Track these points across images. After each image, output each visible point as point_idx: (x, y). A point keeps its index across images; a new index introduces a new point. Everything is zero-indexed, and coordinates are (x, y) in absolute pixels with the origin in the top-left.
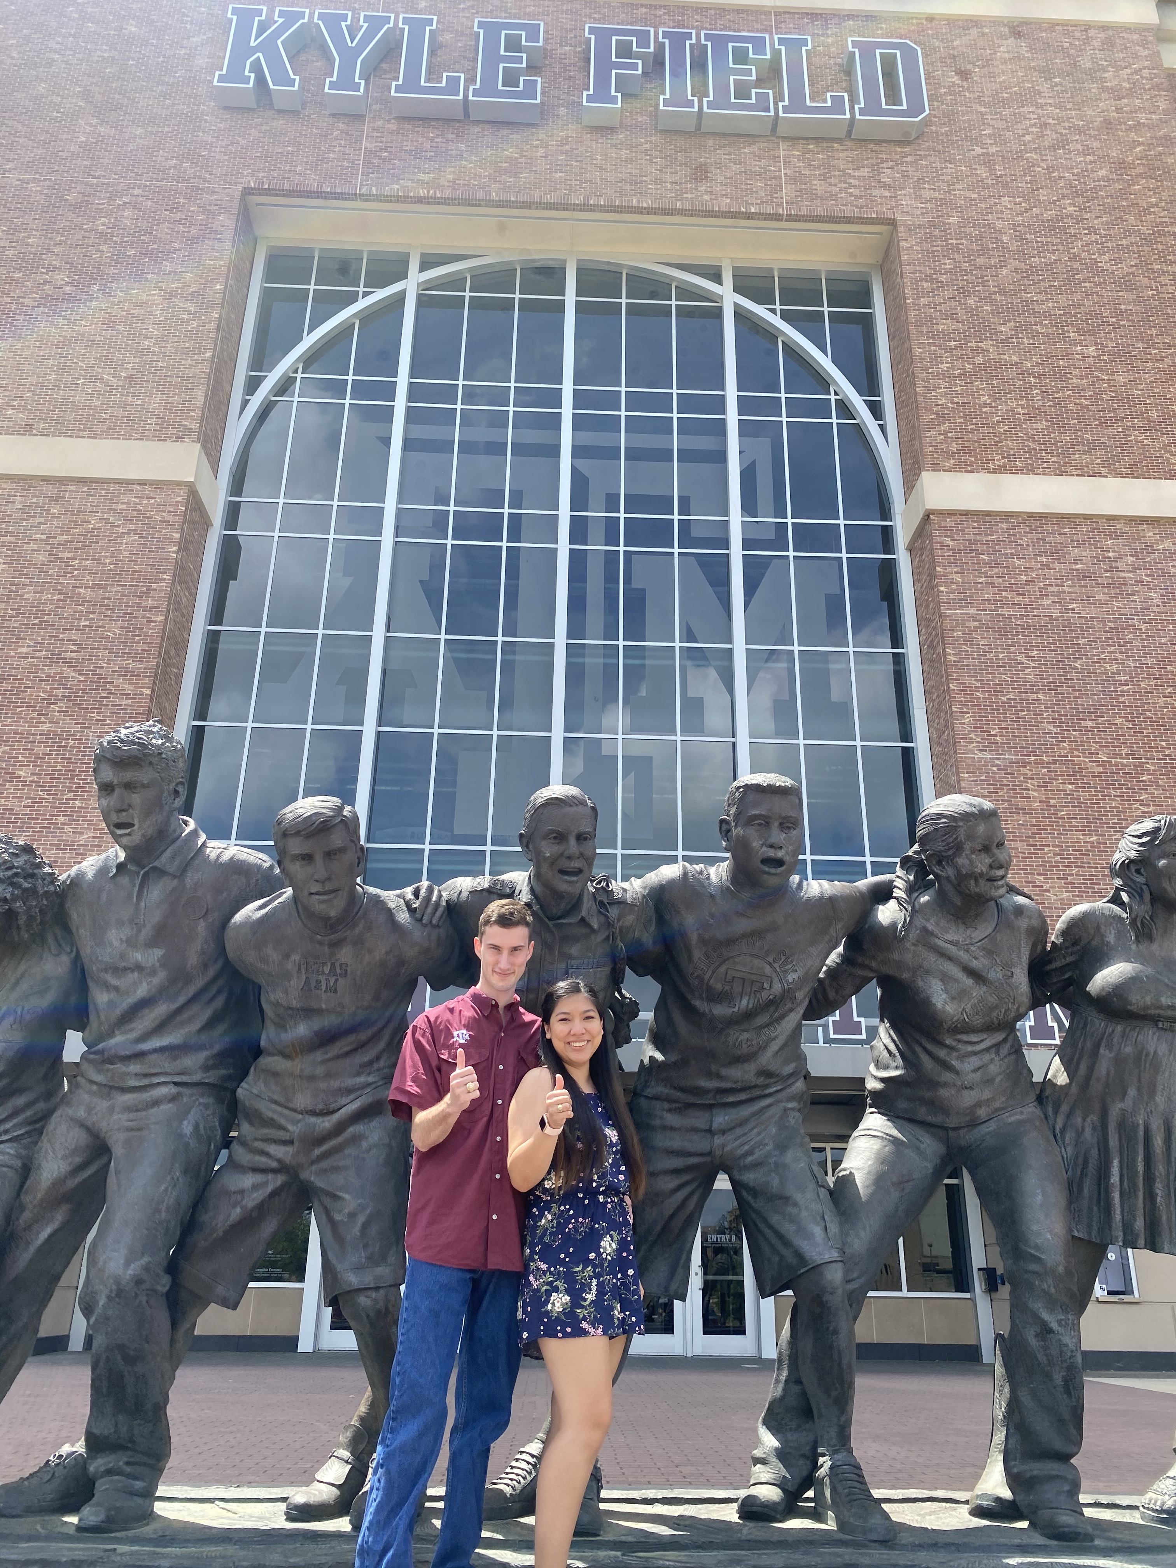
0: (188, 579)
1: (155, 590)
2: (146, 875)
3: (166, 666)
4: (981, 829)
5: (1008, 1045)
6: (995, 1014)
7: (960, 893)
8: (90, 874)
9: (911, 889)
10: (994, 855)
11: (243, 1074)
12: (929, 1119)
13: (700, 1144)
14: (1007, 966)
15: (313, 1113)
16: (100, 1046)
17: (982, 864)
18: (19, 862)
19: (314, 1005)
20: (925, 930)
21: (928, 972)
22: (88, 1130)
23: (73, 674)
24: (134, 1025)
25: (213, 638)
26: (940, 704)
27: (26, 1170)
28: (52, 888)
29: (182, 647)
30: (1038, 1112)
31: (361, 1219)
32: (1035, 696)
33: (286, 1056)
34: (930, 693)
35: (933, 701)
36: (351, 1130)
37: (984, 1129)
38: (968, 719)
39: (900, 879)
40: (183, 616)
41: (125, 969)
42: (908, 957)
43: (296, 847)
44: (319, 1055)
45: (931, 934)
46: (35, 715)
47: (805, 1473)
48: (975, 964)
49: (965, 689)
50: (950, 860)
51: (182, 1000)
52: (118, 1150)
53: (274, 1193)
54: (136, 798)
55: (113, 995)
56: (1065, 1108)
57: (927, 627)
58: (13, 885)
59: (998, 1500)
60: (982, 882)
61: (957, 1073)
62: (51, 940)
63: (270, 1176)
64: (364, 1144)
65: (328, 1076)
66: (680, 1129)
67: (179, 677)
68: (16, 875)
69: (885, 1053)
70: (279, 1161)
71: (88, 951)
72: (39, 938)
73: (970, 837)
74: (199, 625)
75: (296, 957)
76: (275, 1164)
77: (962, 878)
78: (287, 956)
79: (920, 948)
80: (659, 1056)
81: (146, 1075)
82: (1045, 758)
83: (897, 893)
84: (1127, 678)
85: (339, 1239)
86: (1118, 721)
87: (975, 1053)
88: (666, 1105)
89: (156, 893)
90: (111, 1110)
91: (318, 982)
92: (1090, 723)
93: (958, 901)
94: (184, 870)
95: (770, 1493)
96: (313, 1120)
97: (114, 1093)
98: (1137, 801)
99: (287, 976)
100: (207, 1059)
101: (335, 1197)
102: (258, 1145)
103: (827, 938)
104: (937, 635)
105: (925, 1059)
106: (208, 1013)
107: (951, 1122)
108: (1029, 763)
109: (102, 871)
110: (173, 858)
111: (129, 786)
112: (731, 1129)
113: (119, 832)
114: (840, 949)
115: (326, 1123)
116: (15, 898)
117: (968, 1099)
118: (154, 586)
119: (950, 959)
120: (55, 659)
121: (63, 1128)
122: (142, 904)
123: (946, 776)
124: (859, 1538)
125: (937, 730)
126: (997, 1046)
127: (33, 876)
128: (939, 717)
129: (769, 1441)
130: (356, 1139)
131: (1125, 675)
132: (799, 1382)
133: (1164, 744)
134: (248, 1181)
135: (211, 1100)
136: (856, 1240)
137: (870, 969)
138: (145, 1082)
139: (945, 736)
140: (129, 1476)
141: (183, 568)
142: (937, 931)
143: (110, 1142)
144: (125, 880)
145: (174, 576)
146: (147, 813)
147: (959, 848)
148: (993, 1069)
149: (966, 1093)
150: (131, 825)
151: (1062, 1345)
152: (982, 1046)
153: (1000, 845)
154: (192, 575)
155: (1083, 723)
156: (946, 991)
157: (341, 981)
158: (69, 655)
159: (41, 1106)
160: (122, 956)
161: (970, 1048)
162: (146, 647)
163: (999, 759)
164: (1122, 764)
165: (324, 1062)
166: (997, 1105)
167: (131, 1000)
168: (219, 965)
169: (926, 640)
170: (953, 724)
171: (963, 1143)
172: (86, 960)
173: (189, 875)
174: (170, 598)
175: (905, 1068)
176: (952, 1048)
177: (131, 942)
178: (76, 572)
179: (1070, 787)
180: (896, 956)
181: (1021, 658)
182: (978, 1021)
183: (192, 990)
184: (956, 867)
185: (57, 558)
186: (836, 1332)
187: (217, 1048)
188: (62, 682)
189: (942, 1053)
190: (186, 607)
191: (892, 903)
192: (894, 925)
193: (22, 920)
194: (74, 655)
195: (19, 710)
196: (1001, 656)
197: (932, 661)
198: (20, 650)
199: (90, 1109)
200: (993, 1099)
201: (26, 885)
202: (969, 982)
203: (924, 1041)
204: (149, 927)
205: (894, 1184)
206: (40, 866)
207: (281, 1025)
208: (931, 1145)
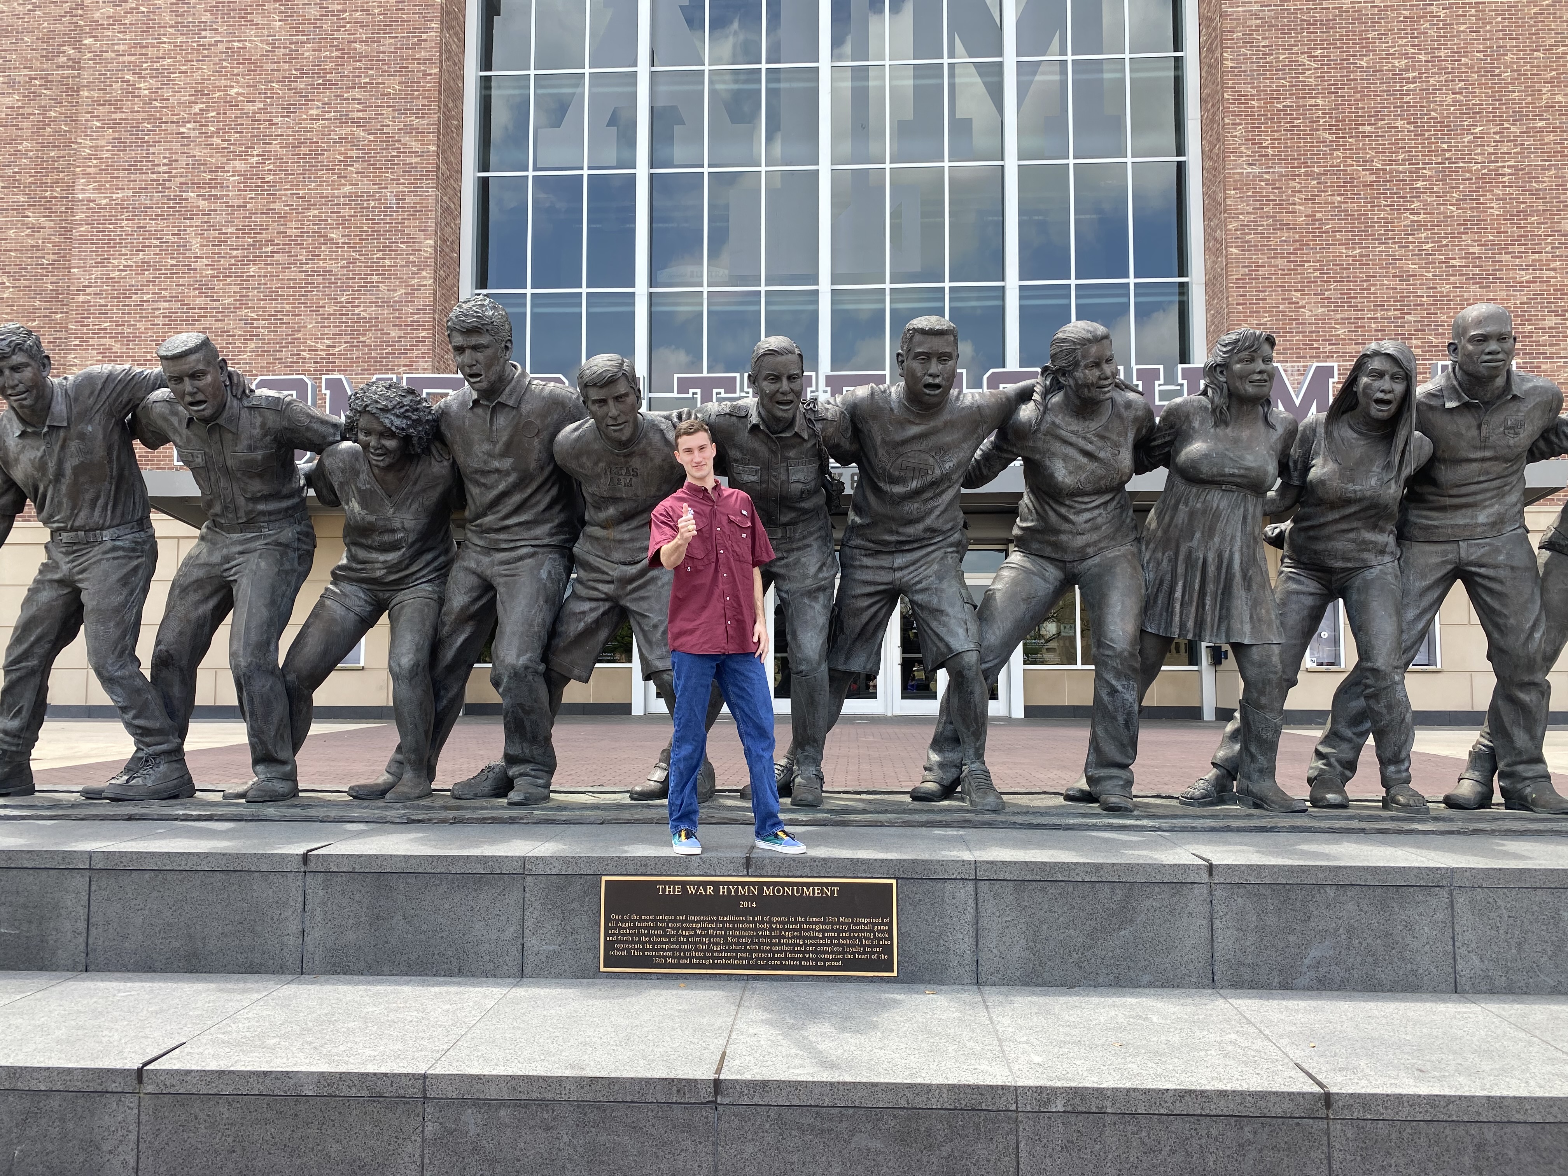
0: (454, 23)
1: (426, 40)
2: (494, 407)
3: (447, 119)
4: (1094, 349)
5: (1115, 503)
6: (1102, 482)
7: (1079, 397)
8: (455, 407)
9: (1047, 392)
10: (1102, 370)
11: (575, 539)
12: (1053, 555)
13: (885, 577)
14: (1116, 445)
15: (624, 564)
16: (478, 522)
17: (1092, 375)
18: (407, 401)
19: (618, 495)
20: (1053, 423)
21: (1054, 454)
22: (479, 576)
23: (362, 134)
24: (500, 508)
25: (486, 83)
26: (1214, 114)
27: (441, 601)
28: (430, 417)
29: (458, 96)
30: (1134, 549)
31: (661, 629)
32: (1312, 102)
33: (604, 528)
34: (1206, 102)
35: (1208, 111)
36: (651, 574)
37: (1090, 562)
38: (1240, 130)
39: (1038, 383)
40: (455, 64)
41: (489, 472)
42: (1040, 444)
43: (595, 394)
44: (625, 527)
45: (1058, 427)
46: (335, 177)
47: (955, 776)
48: (1090, 447)
49: (1240, 98)
50: (1071, 373)
51: (529, 491)
52: (501, 590)
53: (604, 614)
54: (480, 356)
55: (483, 489)
56: (1152, 546)
57: (1208, 27)
58: (406, 417)
59: (1081, 791)
60: (1093, 390)
61: (1073, 523)
62: (434, 452)
63: (601, 603)
64: (660, 583)
65: (632, 540)
66: (872, 567)
67: (460, 127)
68: (407, 411)
69: (1026, 510)
70: (605, 593)
71: (462, 459)
72: (427, 451)
73: (1084, 357)
74: (472, 72)
75: (602, 464)
76: (603, 596)
77: (1080, 387)
78: (596, 464)
79: (1048, 437)
80: (858, 520)
81: (512, 541)
82: (1316, 170)
83: (1036, 397)
84: (1416, 74)
85: (649, 642)
86: (1400, 123)
87: (1088, 510)
88: (863, 552)
89: (502, 421)
90: (493, 564)
91: (619, 480)
92: (1368, 128)
93: (1077, 402)
94: (520, 403)
95: (932, 786)
96: (624, 568)
97: (492, 552)
98: (1408, 209)
99: (598, 476)
100: (551, 528)
101: (644, 616)
102: (590, 583)
103: (975, 436)
104: (1216, 37)
105: (1051, 513)
106: (547, 500)
107: (1068, 558)
108: (1299, 175)
109: (463, 404)
110: (510, 395)
111: (475, 348)
112: (907, 567)
113: (472, 380)
114: (992, 438)
115: (633, 570)
116: (409, 426)
117: (1080, 541)
118: (424, 36)
119: (1071, 444)
120: (344, 120)
121: (462, 575)
122: (494, 428)
123: (1214, 192)
124: (980, 808)
125: (1210, 143)
126: (1106, 503)
127: (417, 410)
128: (1212, 129)
129: (935, 757)
130: (653, 580)
131: (1414, 71)
132: (951, 723)
133: (1445, 146)
134: (586, 606)
135: (556, 556)
136: (993, 637)
137: (1012, 452)
138: (512, 545)
139: (1216, 150)
140: (534, 777)
141: (448, 13)
142: (1062, 424)
143: (495, 584)
144: (479, 411)
145: (442, 23)
146: (489, 366)
147: (1076, 364)
148: (1099, 520)
149: (1079, 537)
150: (480, 375)
151: (1123, 699)
152: (1093, 504)
153: (1109, 360)
154: (457, 18)
155: (1361, 128)
156: (1066, 468)
157: (634, 479)
158: (356, 115)
159: (442, 559)
160: (485, 463)
161: (1084, 507)
162: (425, 102)
163: (1268, 173)
164: (1397, 171)
165: (628, 531)
166: (1102, 545)
167: (495, 492)
168: (551, 467)
169: (1206, 41)
170: (1224, 137)
171: (1076, 571)
172: (461, 466)
173: (523, 406)
174: (441, 48)
175: (1038, 520)
176: (1070, 507)
177: (490, 454)
178: (348, 26)
179: (1339, 198)
180: (1031, 444)
181: (1303, 59)
182: (1089, 488)
183: (534, 486)
184: (1075, 379)
185: (329, 12)
186: (972, 693)
187: (556, 522)
188: (354, 143)
189: (1063, 510)
190: (456, 55)
191: (1032, 403)
192: (1030, 421)
193: (415, 441)
194: (360, 114)
195: (320, 173)
196: (1282, 57)
197: (1210, 66)
198: (311, 112)
199: (478, 563)
200: (1100, 541)
201: (414, 417)
202: (1085, 460)
203: (1051, 502)
204: (501, 443)
205: (1023, 600)
206: (419, 402)
207: (598, 508)
208: (1053, 573)
